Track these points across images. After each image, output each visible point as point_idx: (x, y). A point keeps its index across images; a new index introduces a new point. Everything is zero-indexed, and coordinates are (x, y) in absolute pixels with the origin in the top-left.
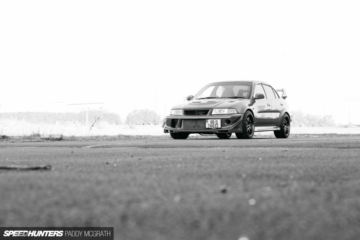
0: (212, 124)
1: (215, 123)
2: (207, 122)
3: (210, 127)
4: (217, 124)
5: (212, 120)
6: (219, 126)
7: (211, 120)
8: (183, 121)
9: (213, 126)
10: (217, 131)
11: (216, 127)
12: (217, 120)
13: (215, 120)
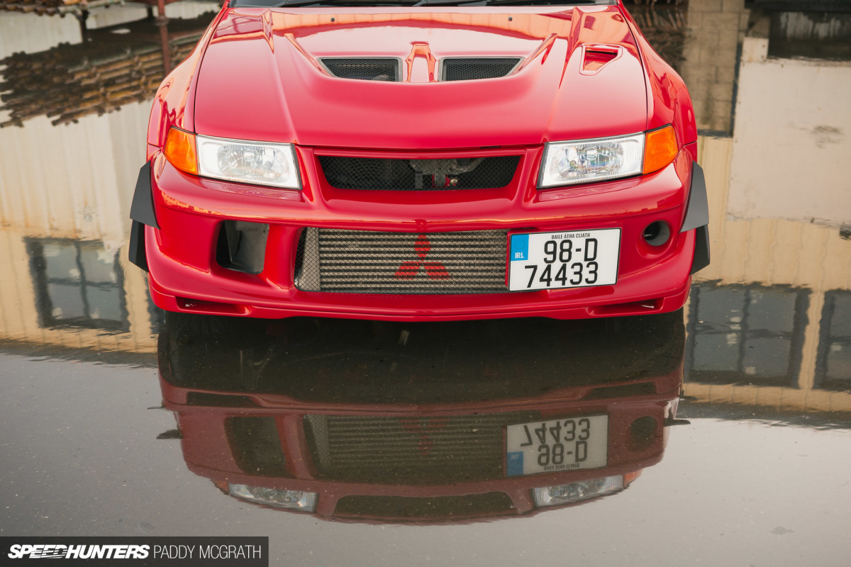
0: (556, 266)
1: (578, 257)
2: (517, 255)
3: (538, 285)
4: (592, 261)
5: (560, 236)
6: (607, 274)
7: (547, 237)
8: (311, 234)
9: (564, 279)
10: (592, 307)
11: (583, 283)
12: (594, 234)
13: (578, 238)
